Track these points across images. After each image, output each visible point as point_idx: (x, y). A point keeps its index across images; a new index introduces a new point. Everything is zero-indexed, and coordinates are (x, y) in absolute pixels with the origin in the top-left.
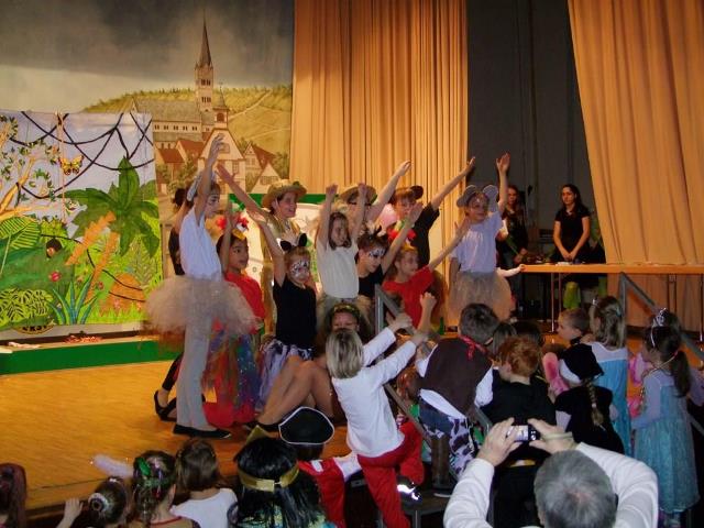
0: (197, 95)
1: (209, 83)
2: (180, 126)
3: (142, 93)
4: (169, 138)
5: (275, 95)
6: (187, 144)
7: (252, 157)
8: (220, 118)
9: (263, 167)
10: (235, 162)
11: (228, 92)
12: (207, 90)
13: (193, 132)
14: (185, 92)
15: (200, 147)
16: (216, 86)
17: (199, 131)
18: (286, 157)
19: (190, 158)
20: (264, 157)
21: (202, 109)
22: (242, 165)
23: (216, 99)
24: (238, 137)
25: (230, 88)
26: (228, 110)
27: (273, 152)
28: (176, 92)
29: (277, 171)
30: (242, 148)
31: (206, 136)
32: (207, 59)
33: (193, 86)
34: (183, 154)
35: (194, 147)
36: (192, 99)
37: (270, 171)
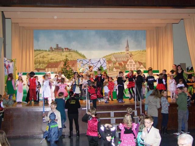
0: (126, 53)
1: (128, 50)
2: (122, 59)
3: (115, 53)
4: (120, 61)
5: (143, 51)
6: (124, 62)
7: (138, 63)
8: (131, 57)
9: (140, 65)
10: (134, 65)
11: (132, 52)
12: (128, 52)
13: (125, 60)
14: (123, 52)
15: (126, 62)
16: (130, 51)
17: (126, 59)
18: (145, 63)
19: (124, 64)
20: (140, 63)
21: (127, 55)
22: (136, 65)
23: (130, 53)
24: (135, 60)
25: (133, 51)
26: (132, 55)
27: (143, 62)
28: (121, 53)
29: (143, 66)
30: (136, 62)
31: (128, 60)
32: (128, 46)
33: (125, 51)
34: (123, 64)
35: (125, 62)
36: (125, 54)
37: (142, 66)
